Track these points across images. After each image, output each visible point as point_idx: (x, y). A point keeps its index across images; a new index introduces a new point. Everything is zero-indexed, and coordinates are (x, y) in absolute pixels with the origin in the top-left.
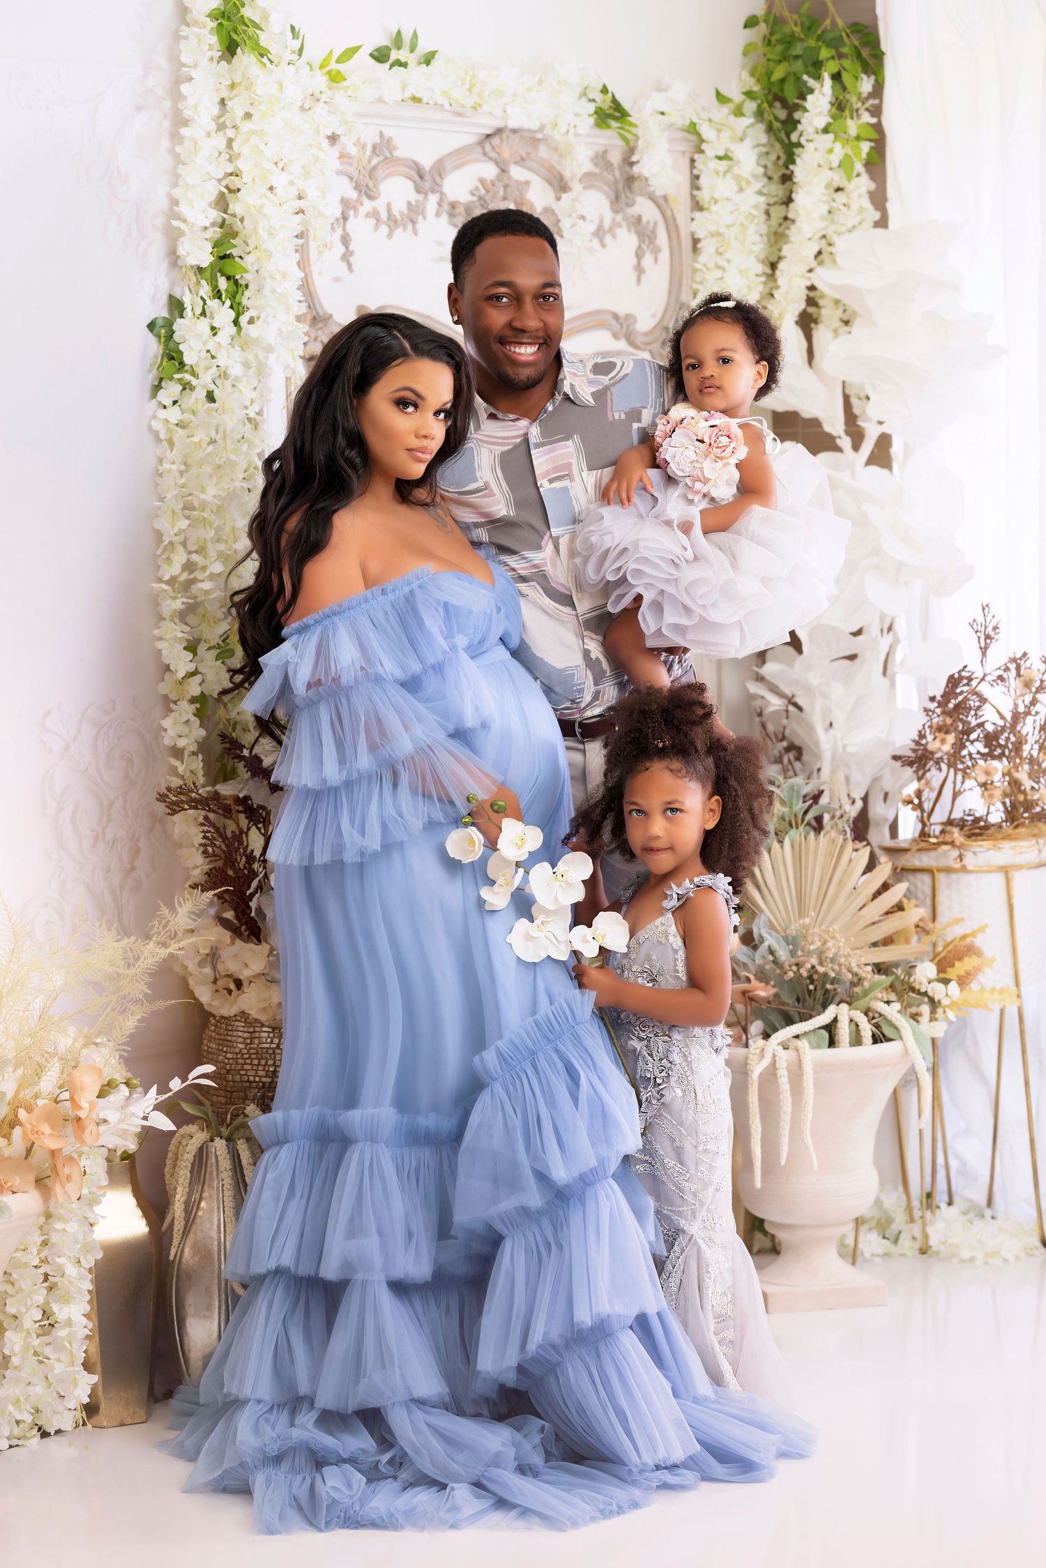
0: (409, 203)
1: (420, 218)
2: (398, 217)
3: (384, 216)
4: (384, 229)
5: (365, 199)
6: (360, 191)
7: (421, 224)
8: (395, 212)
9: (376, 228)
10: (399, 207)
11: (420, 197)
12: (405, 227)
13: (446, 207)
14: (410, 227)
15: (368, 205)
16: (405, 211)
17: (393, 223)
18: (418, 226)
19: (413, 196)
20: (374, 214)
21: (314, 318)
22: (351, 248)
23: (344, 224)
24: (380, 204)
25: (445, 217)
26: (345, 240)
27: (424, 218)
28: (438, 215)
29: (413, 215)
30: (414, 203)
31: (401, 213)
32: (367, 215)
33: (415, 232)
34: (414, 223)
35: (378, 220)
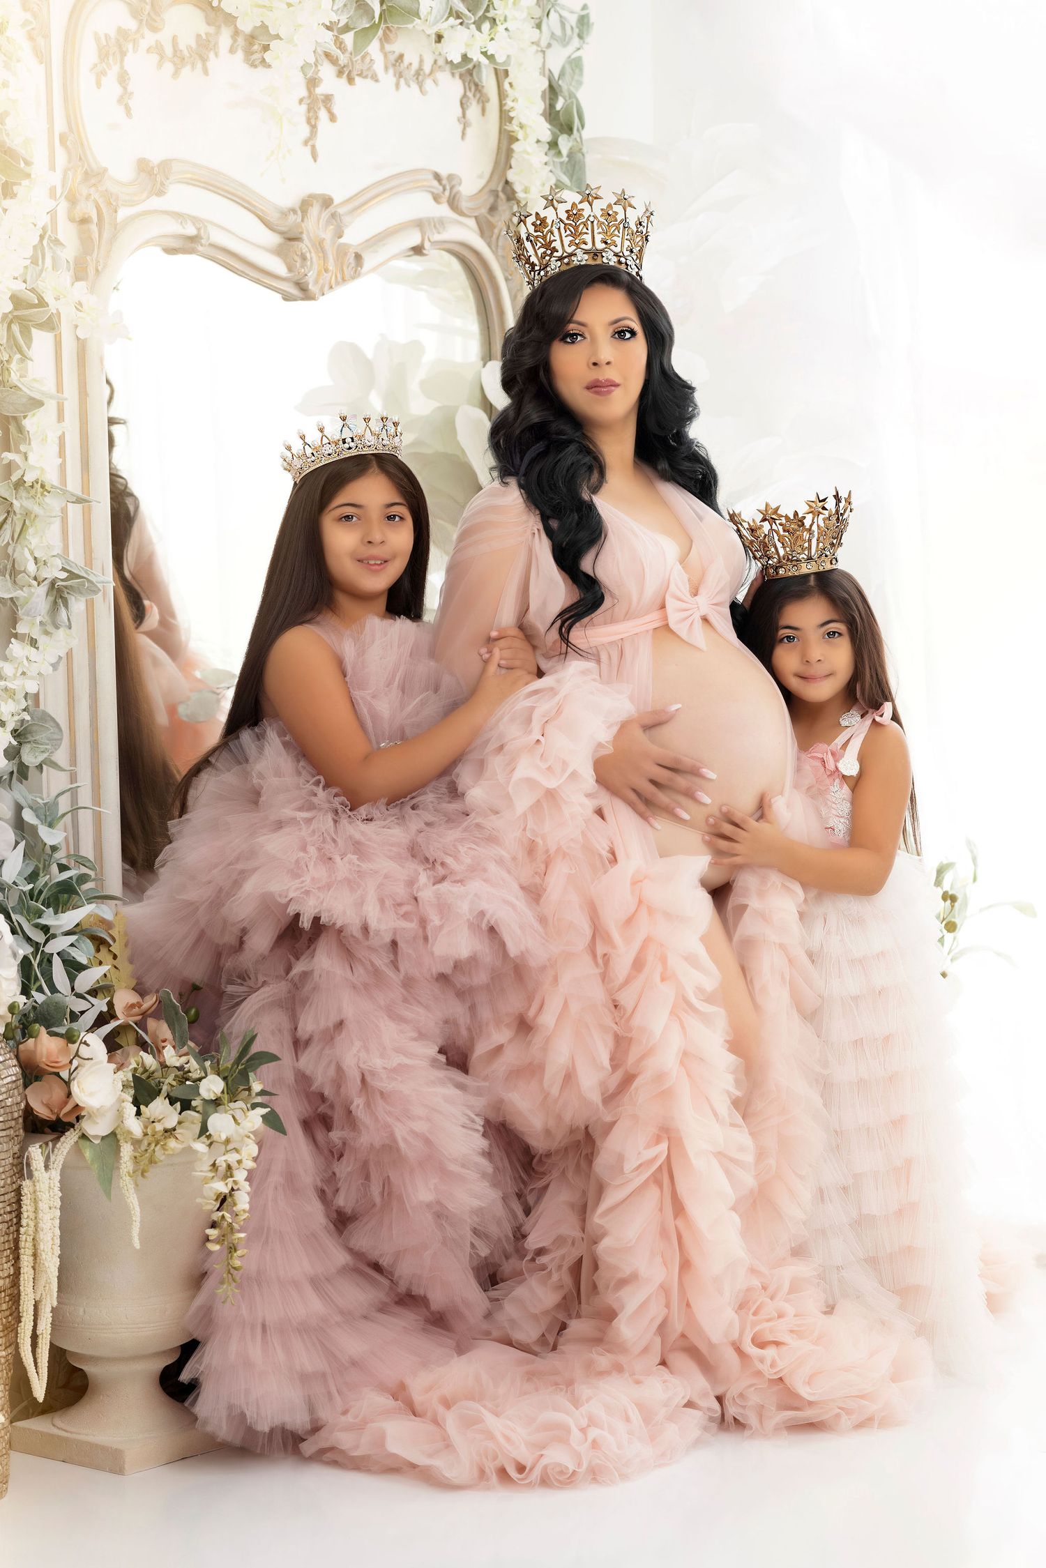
0: (199, 36)
1: (212, 55)
2: (186, 53)
3: (169, 51)
4: (169, 67)
5: (146, 31)
6: (141, 21)
7: (213, 62)
8: (182, 46)
9: (160, 65)
10: (187, 41)
11: (212, 30)
12: (193, 66)
13: (241, 41)
14: (199, 65)
15: (149, 38)
16: (194, 45)
17: (179, 60)
18: (210, 65)
19: (203, 29)
20: (158, 49)
21: (86, 173)
22: (130, 89)
23: (122, 61)
24: (164, 37)
25: (240, 55)
26: (123, 79)
27: (216, 55)
28: (232, 50)
29: (204, 48)
30: (204, 37)
31: (189, 48)
32: (148, 51)
33: (206, 72)
34: (204, 60)
35: (162, 56)
